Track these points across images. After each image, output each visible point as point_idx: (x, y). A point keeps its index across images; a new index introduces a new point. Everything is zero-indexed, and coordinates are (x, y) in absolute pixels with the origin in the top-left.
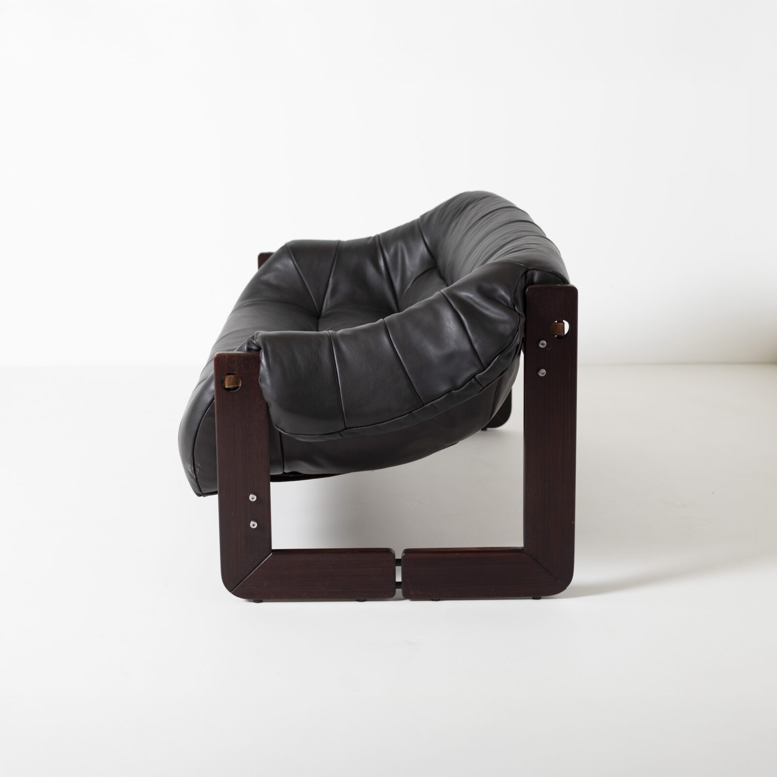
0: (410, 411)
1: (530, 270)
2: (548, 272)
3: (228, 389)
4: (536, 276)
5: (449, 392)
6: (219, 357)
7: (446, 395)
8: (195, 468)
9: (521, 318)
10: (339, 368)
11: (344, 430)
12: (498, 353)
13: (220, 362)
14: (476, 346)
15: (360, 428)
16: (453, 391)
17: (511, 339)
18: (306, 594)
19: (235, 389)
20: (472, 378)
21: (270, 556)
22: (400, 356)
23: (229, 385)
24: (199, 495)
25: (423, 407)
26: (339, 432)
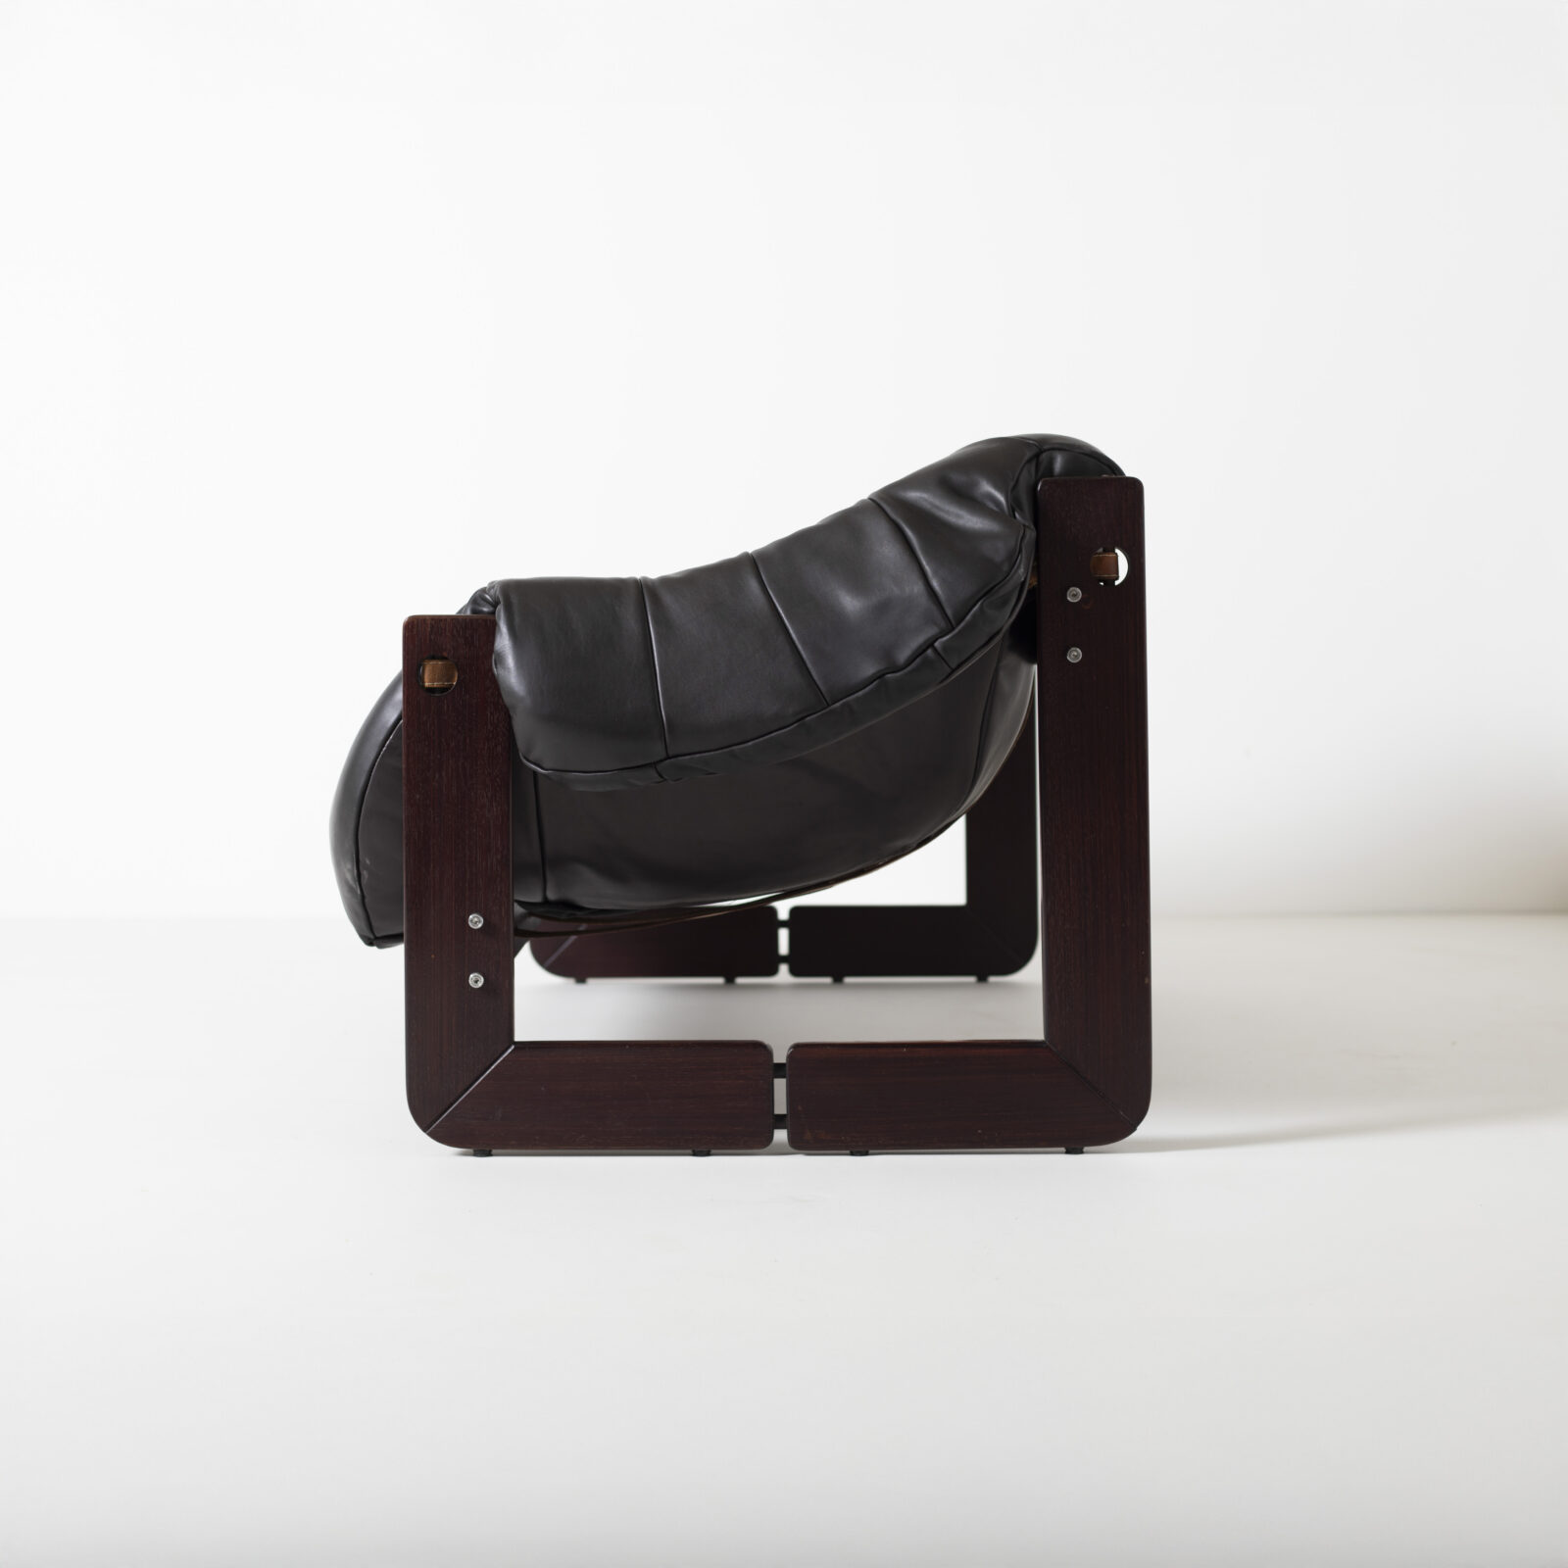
0: (800, 716)
1: (1045, 451)
2: (1083, 454)
3: (431, 690)
4: (1059, 463)
5: (880, 676)
6: (413, 622)
7: (875, 683)
8: (361, 868)
9: (1027, 530)
10: (656, 634)
11: (666, 759)
12: (979, 596)
13: (415, 630)
14: (935, 584)
15: (698, 755)
16: (889, 675)
17: (1005, 568)
18: (583, 1136)
19: (443, 690)
20: (928, 648)
21: (510, 1050)
22: (781, 612)
23: (432, 681)
24: (370, 942)
25: (828, 710)
26: (654, 765)
